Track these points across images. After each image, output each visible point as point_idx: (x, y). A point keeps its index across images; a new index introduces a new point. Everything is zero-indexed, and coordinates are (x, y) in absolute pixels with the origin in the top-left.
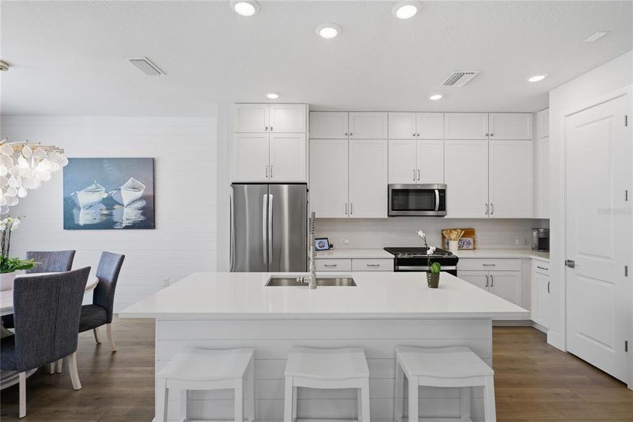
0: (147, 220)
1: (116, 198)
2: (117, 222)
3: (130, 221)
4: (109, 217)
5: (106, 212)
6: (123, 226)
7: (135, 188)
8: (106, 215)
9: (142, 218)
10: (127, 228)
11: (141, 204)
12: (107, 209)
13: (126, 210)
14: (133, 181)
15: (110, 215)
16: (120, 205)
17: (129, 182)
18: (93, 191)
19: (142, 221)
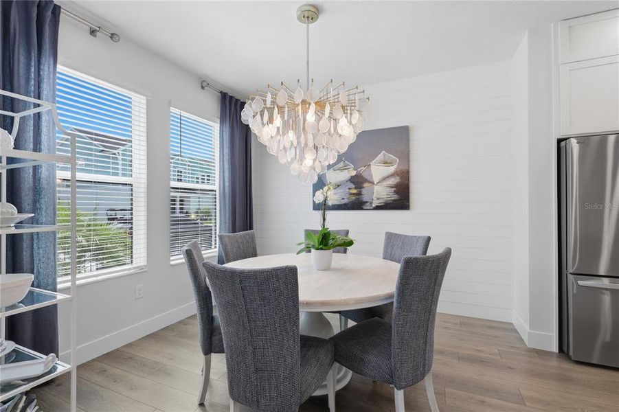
0: (401, 200)
1: (365, 175)
2: (367, 202)
3: (381, 201)
4: (357, 197)
5: (354, 191)
6: (374, 206)
7: (386, 163)
8: (354, 194)
9: (395, 197)
10: (378, 208)
11: (394, 181)
12: (356, 188)
13: (376, 188)
14: (384, 154)
15: (359, 194)
16: (370, 182)
17: (380, 157)
18: (341, 169)
19: (394, 200)
